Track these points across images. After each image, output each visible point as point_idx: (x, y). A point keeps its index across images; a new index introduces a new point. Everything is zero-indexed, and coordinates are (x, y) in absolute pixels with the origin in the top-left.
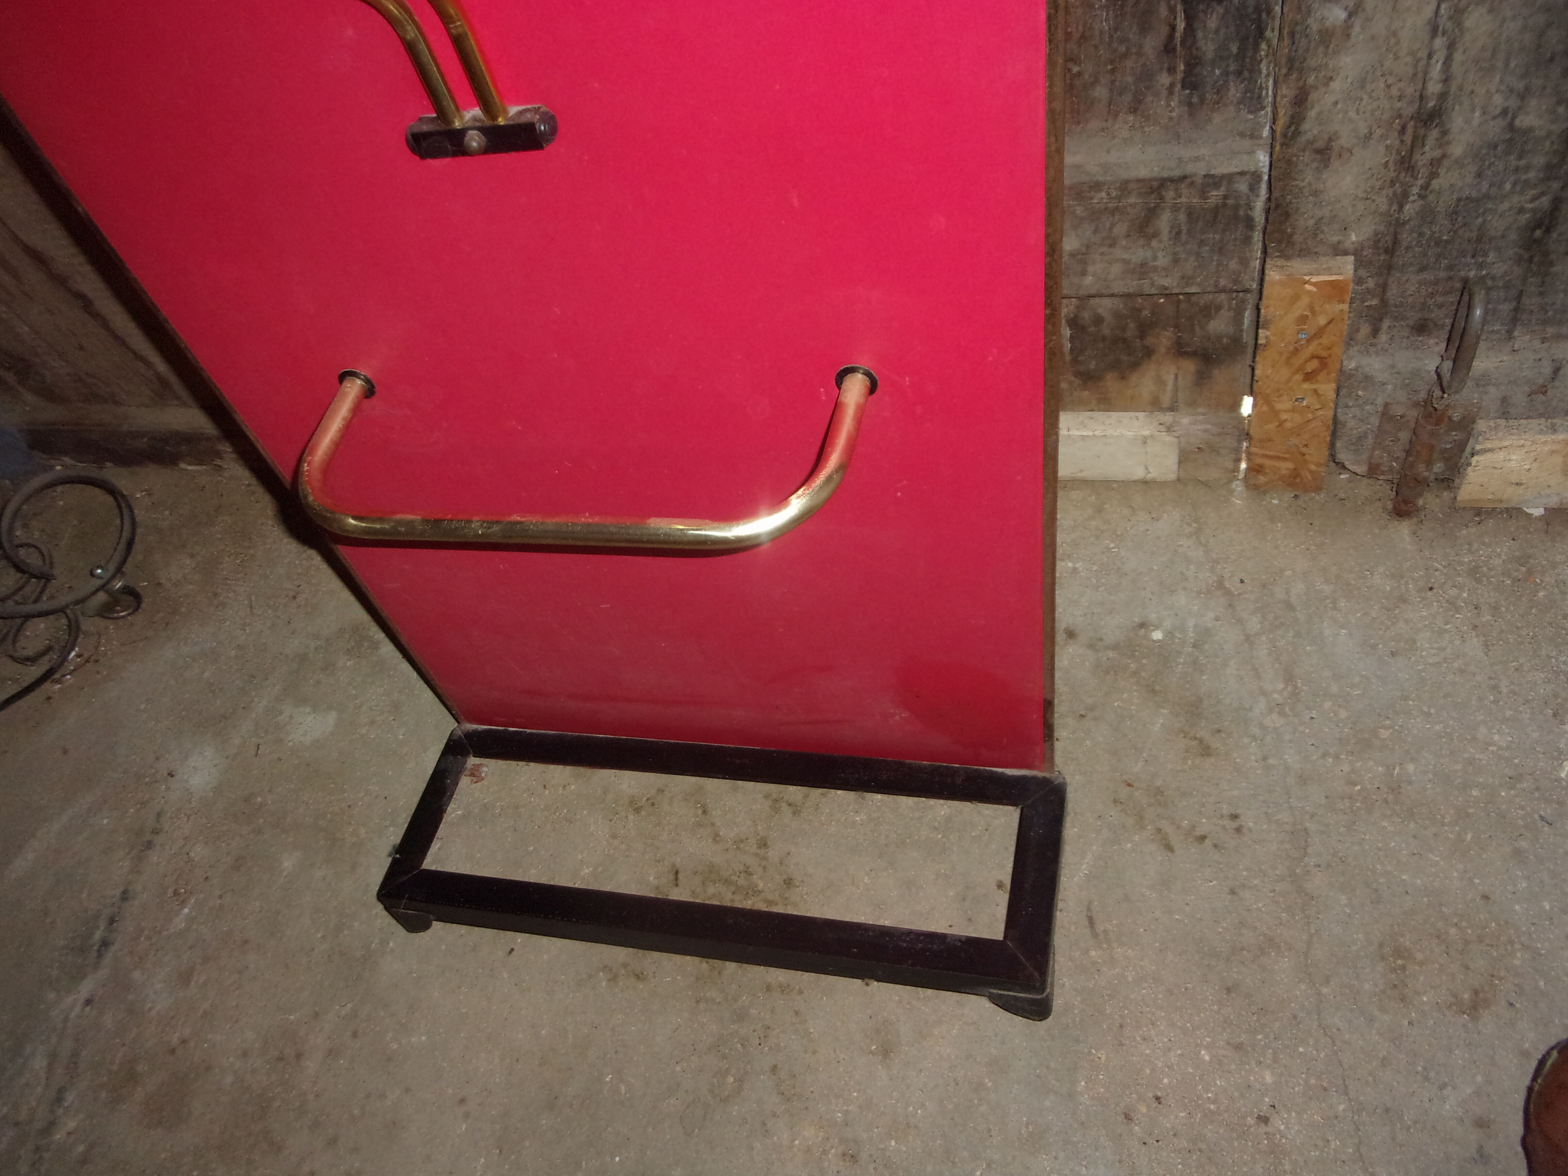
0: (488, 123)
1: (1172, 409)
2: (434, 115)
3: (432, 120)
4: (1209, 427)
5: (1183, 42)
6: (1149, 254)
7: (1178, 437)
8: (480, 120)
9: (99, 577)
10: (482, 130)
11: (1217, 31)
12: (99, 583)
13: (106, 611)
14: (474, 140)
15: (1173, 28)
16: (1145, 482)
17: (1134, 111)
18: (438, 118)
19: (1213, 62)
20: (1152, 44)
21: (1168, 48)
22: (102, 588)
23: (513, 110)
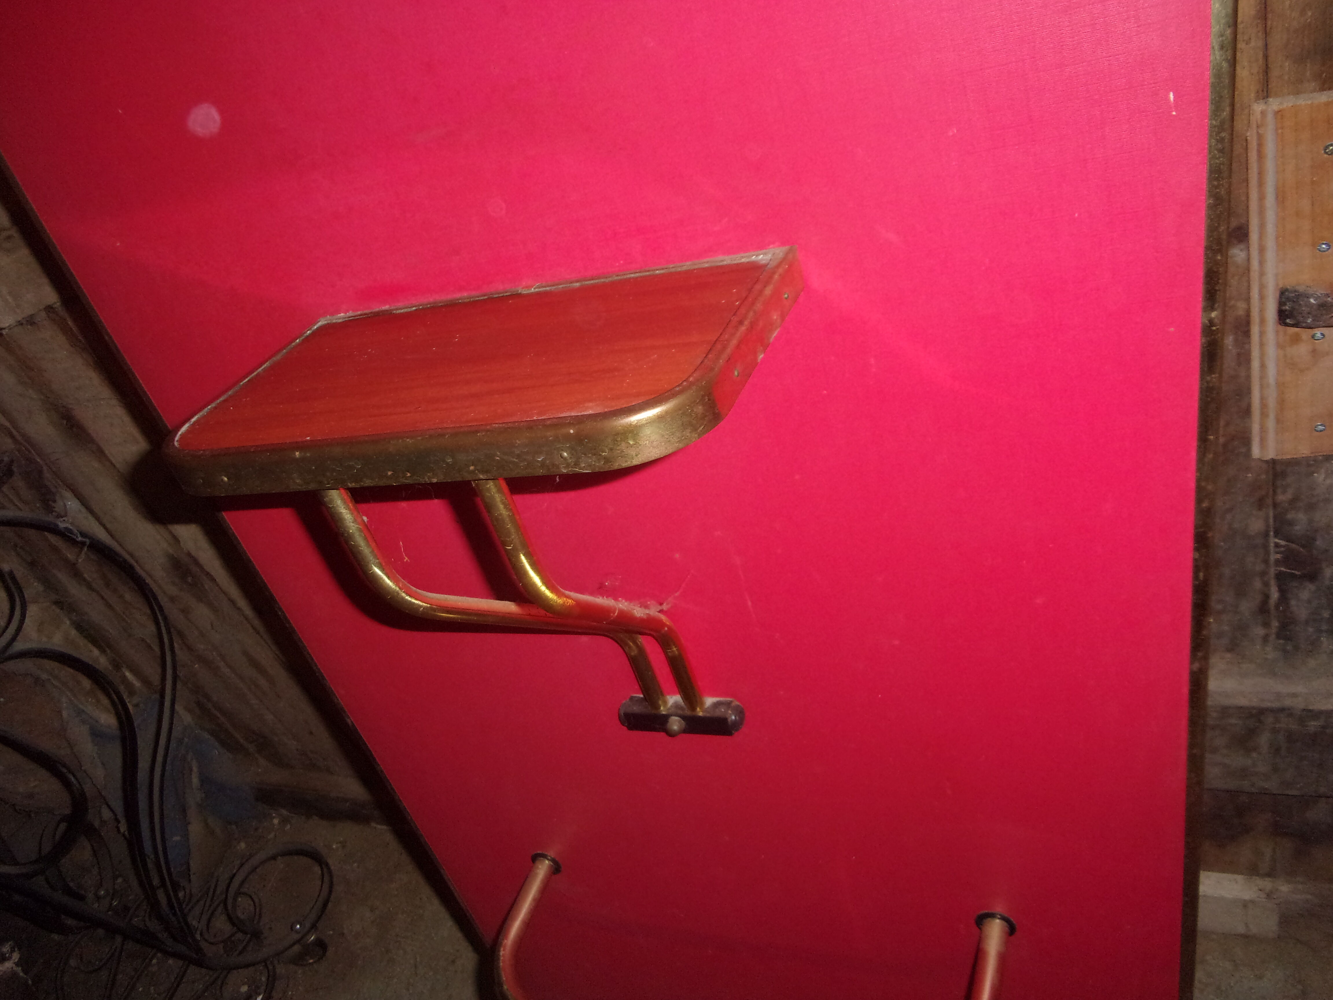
0: (688, 713)
1: (1269, 875)
2: (642, 696)
3: (640, 700)
4: (1309, 897)
5: (1277, 607)
6: (1250, 762)
7: (1279, 904)
8: (681, 708)
9: (297, 932)
10: (683, 717)
11: (1309, 602)
12: (296, 937)
13: (299, 960)
14: (675, 724)
15: (1267, 597)
16: (1245, 937)
17: (1229, 650)
18: (645, 699)
19: (1307, 622)
20: (1247, 607)
21: (1263, 609)
22: (298, 941)
23: (709, 701)
